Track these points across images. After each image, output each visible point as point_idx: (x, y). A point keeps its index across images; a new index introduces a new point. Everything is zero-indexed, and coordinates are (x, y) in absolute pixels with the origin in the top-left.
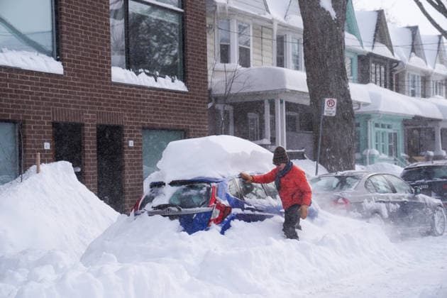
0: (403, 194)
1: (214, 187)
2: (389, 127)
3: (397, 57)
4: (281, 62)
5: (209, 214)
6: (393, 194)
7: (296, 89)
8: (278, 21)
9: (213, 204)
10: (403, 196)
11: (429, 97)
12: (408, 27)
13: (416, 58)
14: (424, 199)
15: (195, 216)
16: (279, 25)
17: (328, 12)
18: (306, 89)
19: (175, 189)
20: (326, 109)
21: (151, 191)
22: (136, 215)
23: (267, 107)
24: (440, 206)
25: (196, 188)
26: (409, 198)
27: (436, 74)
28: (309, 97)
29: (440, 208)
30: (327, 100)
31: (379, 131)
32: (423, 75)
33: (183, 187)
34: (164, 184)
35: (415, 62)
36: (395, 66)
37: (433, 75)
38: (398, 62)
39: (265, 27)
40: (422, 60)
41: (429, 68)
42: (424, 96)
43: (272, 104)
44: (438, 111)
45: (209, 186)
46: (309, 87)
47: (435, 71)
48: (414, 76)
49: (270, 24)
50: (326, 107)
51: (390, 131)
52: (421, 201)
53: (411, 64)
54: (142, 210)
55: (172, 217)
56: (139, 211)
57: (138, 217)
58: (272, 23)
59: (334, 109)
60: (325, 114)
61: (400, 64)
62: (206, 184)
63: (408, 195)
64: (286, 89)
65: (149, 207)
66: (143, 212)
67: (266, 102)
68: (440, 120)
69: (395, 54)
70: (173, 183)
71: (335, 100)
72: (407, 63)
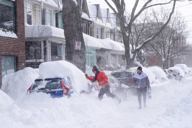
0: (116, 84)
1: (63, 81)
2: (91, 53)
3: (91, 19)
4: (43, 22)
5: (62, 91)
6: (113, 84)
7: (57, 36)
8: (43, 2)
9: (64, 87)
10: (117, 85)
11: (104, 38)
12: (95, 5)
13: (99, 19)
14: (123, 86)
15: (57, 92)
16: (44, 4)
17: (74, 2)
18: (64, 37)
19: (47, 82)
20: (76, 46)
21: (36, 83)
22: (30, 92)
23: (42, 44)
24: (129, 89)
25: (56, 81)
26: (118, 85)
27: (107, 27)
28: (65, 41)
29: (129, 90)
30: (77, 42)
31: (89, 56)
32: (101, 28)
33: (50, 81)
34: (42, 80)
35: (98, 22)
36: (90, 24)
37: (105, 28)
38: (91, 22)
39: (37, 5)
40: (101, 21)
41: (104, 25)
42: (102, 38)
43: (45, 43)
44: (110, 45)
45: (61, 80)
46: (65, 36)
47: (106, 26)
48: (98, 28)
49: (40, 4)
50: (76, 45)
51: (91, 55)
52: (123, 87)
53: (96, 23)
54: (33, 90)
55: (47, 93)
56: (31, 91)
57: (32, 93)
58: (41, 3)
59: (80, 47)
60: (76, 49)
61: (92, 22)
62: (59, 80)
63: (118, 84)
64: (52, 36)
65: (36, 89)
66: (34, 91)
67: (42, 42)
68: (111, 50)
69: (90, 18)
70: (46, 80)
71: (80, 43)
72: (95, 22)
